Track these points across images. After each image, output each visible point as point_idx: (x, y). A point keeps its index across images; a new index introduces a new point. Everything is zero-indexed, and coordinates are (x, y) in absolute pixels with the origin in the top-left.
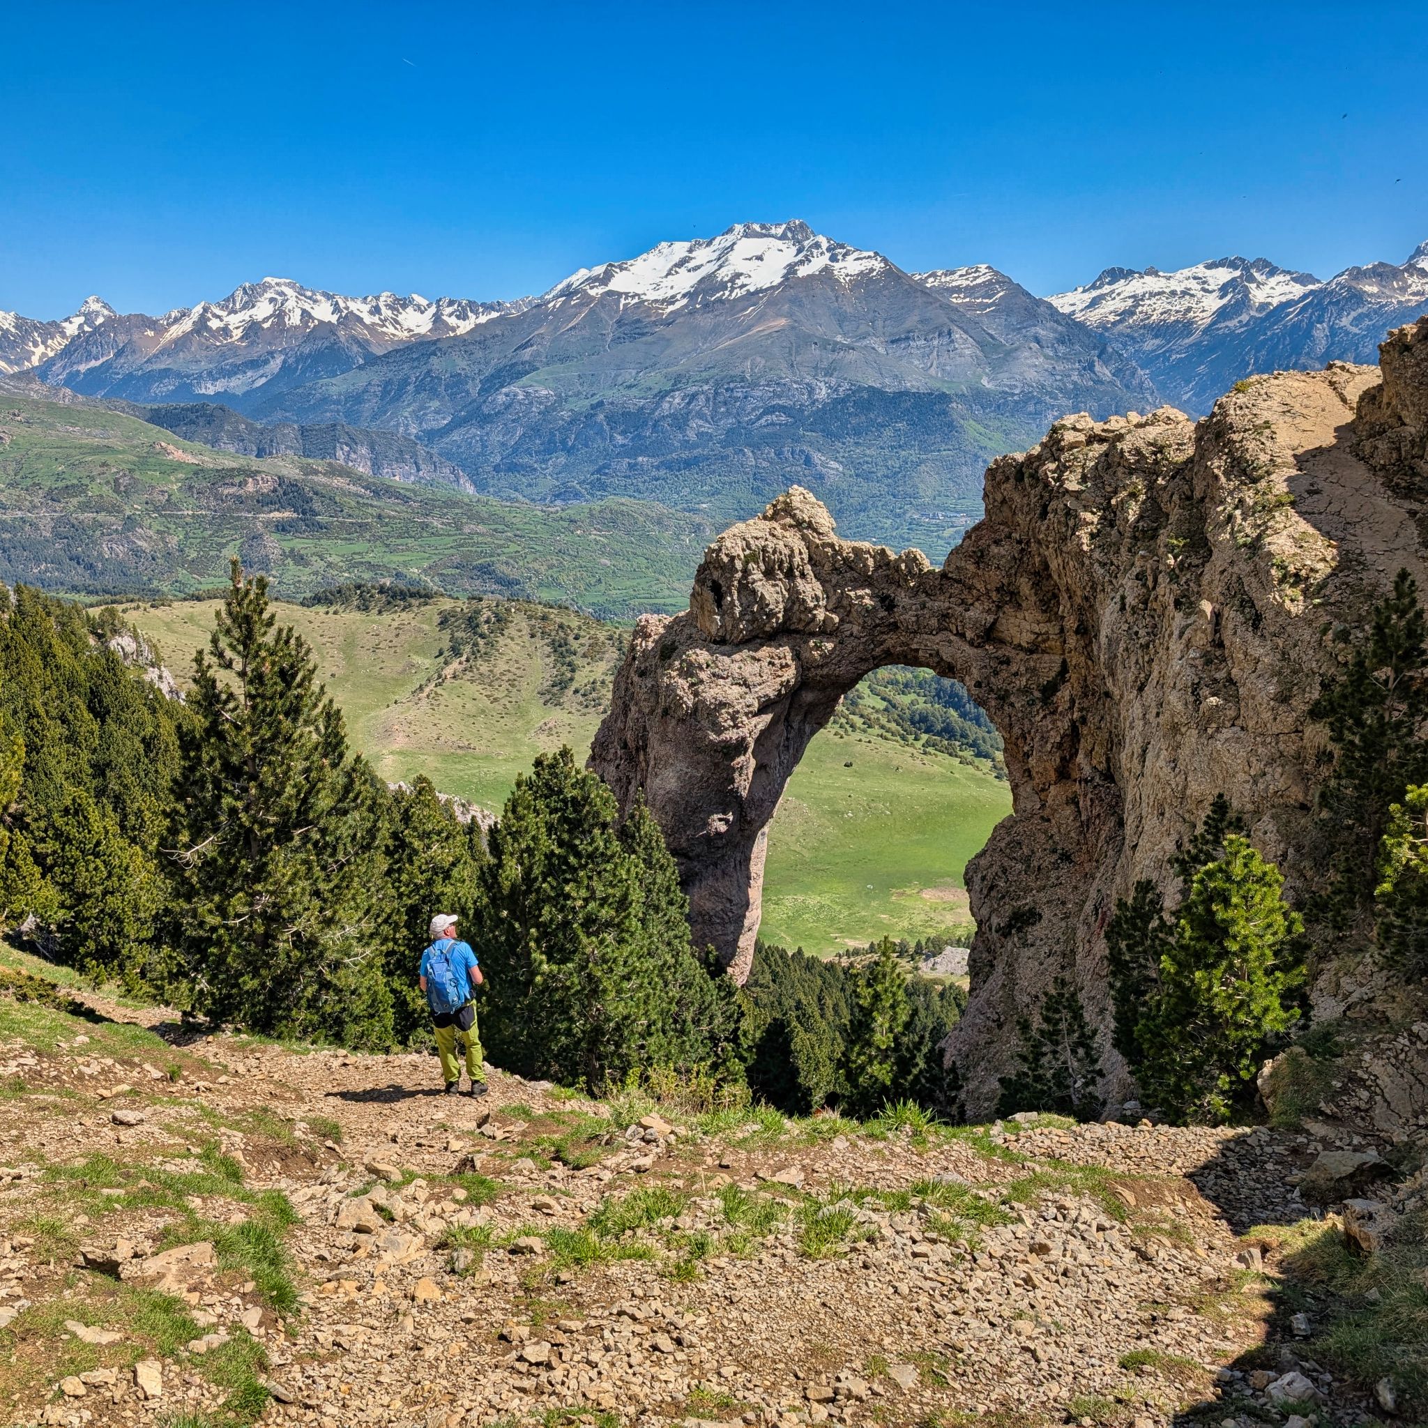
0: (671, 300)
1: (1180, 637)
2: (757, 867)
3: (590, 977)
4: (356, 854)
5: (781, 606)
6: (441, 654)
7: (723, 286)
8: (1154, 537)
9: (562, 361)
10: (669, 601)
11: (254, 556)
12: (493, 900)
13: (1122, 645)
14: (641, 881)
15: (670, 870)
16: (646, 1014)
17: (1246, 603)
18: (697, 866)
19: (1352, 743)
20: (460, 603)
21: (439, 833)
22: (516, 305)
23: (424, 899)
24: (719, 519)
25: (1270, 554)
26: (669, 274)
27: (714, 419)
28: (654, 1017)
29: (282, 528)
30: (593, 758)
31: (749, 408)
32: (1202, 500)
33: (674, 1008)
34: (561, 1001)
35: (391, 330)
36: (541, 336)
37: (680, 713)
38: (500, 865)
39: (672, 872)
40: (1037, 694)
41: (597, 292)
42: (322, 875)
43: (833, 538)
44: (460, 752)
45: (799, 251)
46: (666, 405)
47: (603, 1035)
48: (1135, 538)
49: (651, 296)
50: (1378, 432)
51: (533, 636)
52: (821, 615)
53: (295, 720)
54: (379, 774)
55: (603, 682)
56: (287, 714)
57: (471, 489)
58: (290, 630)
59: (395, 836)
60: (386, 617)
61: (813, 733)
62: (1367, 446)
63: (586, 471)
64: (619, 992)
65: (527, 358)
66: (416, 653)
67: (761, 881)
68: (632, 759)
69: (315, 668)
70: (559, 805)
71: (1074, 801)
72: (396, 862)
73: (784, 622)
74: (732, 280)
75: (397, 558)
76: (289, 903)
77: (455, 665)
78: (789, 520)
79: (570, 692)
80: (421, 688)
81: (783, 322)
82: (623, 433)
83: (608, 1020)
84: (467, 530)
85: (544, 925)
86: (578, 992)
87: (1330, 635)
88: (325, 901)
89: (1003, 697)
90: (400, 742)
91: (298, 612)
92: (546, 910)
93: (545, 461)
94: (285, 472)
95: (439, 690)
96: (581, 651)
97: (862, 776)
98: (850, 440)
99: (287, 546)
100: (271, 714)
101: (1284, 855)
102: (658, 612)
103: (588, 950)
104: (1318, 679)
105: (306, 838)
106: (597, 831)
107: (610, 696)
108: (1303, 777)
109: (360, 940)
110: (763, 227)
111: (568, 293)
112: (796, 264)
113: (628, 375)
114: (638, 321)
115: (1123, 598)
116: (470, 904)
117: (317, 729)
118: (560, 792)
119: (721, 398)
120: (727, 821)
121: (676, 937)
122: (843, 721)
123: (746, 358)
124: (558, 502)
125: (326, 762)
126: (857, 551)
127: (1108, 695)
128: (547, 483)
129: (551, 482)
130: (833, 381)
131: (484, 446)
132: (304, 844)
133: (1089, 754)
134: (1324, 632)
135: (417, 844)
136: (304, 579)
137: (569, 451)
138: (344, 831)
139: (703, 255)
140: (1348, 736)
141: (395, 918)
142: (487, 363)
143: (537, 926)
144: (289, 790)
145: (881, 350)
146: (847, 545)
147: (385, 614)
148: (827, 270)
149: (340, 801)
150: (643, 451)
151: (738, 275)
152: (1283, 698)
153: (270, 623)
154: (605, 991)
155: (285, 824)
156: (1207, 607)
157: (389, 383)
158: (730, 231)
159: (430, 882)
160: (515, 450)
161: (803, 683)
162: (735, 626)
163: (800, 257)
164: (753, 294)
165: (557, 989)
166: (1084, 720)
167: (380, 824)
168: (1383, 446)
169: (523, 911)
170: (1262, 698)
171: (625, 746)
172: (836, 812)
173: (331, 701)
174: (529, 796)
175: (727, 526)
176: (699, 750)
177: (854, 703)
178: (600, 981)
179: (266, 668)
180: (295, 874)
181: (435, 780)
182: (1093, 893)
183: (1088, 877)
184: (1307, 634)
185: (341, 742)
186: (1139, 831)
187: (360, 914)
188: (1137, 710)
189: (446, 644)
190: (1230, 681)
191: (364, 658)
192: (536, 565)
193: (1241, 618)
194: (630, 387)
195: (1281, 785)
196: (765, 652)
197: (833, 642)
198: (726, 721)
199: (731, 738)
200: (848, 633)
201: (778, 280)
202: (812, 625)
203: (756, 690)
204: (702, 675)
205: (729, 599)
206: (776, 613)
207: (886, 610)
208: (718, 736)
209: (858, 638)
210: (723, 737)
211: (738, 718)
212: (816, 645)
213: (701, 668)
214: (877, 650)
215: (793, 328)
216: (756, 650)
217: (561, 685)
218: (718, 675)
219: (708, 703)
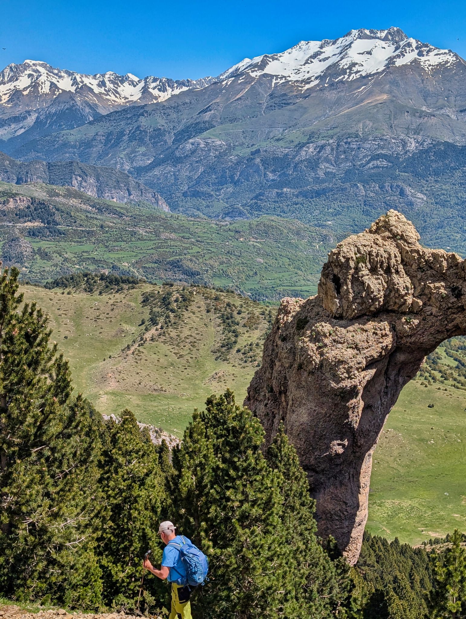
0: (308, 81)
2: (365, 479)
3: (244, 558)
4: (76, 466)
5: (382, 293)
6: (143, 323)
7: (344, 72)
9: (231, 121)
10: (304, 288)
11: (13, 253)
12: (175, 501)
14: (281, 488)
15: (303, 480)
16: (284, 585)
18: (323, 478)
20: (157, 288)
21: (137, 452)
22: (200, 82)
23: (125, 500)
24: (340, 232)
26: (306, 63)
27: (337, 162)
28: (289, 588)
29: (33, 233)
30: (248, 399)
31: (361, 156)
33: (304, 581)
34: (223, 575)
35: (113, 97)
36: (217, 104)
37: (310, 367)
38: (180, 476)
39: (304, 482)
41: (255, 74)
42: (51, 481)
43: (418, 246)
44: (155, 393)
45: (397, 49)
46: (303, 153)
47: (253, 601)
49: (294, 78)
51: (208, 311)
52: (410, 300)
53: (35, 370)
54: (97, 409)
55: (257, 345)
56: (29, 365)
57: (166, 209)
58: (34, 305)
59: (105, 453)
60: (105, 297)
61: (405, 383)
63: (247, 198)
64: (264, 569)
65: (207, 118)
66: (126, 322)
67: (367, 489)
68: (276, 400)
69: (51, 332)
70: (224, 432)
72: (106, 473)
73: (384, 304)
74: (350, 68)
75: (112, 256)
76: (27, 501)
77: (153, 331)
78: (387, 234)
79: (234, 351)
80: (128, 347)
81: (385, 97)
82: (274, 171)
83: (257, 589)
84: (163, 237)
85: (212, 520)
86: (235, 569)
88: (53, 500)
90: (112, 386)
91: (42, 292)
92: (213, 509)
93: (219, 190)
94: (36, 195)
95: (141, 348)
96: (242, 322)
97: (440, 414)
98: (431, 179)
99: (36, 246)
100: (18, 365)
102: (296, 296)
103: (243, 539)
105: (40, 454)
106: (250, 452)
107: (261, 354)
109: (78, 529)
110: (371, 32)
111: (236, 75)
112: (395, 57)
113: (277, 132)
114: (285, 95)
116: (159, 504)
117: (51, 376)
118: (225, 423)
119: (341, 149)
120: (343, 446)
121: (306, 529)
122: (427, 374)
123: (359, 121)
124: (227, 219)
125: (56, 400)
126: (434, 255)
128: (220, 205)
129: (222, 204)
130: (420, 138)
131: (176, 179)
132: (39, 459)
135: (121, 459)
136: (47, 269)
137: (236, 183)
138: (68, 450)
139: (330, 50)
141: (103, 513)
142: (179, 122)
143: (207, 520)
144: (29, 420)
145: (453, 117)
146: (428, 252)
147: (104, 295)
148: (415, 62)
149: (65, 428)
150: (287, 184)
151: (354, 64)
153: (19, 300)
154: (254, 568)
155: (26, 443)
157: (110, 134)
158: (349, 34)
159: (130, 487)
160: (198, 182)
161: (397, 348)
162: (349, 307)
163: (397, 52)
164: (364, 77)
165: (220, 567)
167: (93, 445)
169: (196, 510)
171: (271, 390)
172: (422, 440)
173: (61, 356)
174: (202, 425)
175: (345, 237)
176: (324, 394)
177: (434, 362)
178: (251, 561)
179: (16, 333)
180: (32, 481)
181: (137, 413)
185: (67, 385)
187: (79, 510)
189: (147, 316)
191: (88, 325)
192: (211, 262)
194: (278, 140)
196: (370, 325)
197: (418, 319)
198: (343, 374)
199: (346, 386)
200: (429, 313)
201: (382, 68)
202: (403, 306)
203: (365, 352)
204: (326, 341)
205: (345, 287)
206: (378, 298)
207: (455, 297)
208: (338, 384)
209: (437, 317)
210: (341, 385)
211: (351, 372)
212: (406, 321)
213: (325, 336)
214: (450, 325)
215: (392, 101)
216: (364, 324)
217: (228, 346)
218: (337, 341)
219: (330, 361)
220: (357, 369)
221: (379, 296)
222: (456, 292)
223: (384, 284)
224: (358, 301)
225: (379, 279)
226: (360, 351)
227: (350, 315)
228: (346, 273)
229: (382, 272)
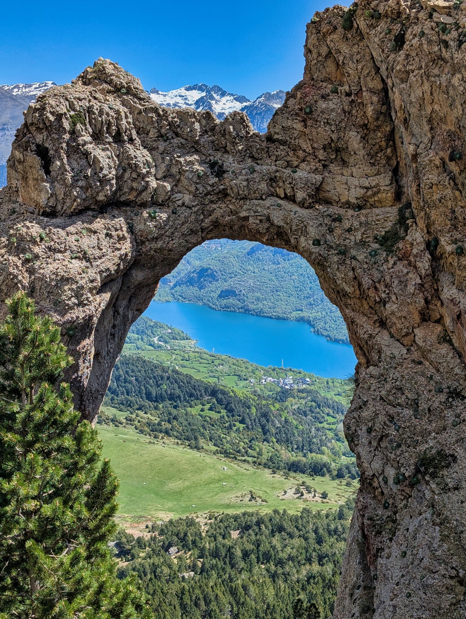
78: (106, 86)
161: (136, 260)
196: (99, 224)
197: (166, 212)
198: (69, 299)
199: (78, 317)
200: (180, 203)
202: (144, 194)
203: (98, 263)
204: (37, 250)
205: (58, 163)
206: (110, 180)
207: (216, 176)
208: (63, 316)
209: (190, 208)
210: (68, 317)
211: (82, 295)
212: (150, 216)
213: (35, 243)
214: (206, 220)
216: (91, 223)
218: (55, 250)
219: (48, 280)
220: (91, 290)
221: (111, 175)
222: (216, 168)
223: (115, 159)
224: (80, 183)
225: (108, 149)
226: (91, 263)
227: (69, 208)
228: (58, 139)
229: (111, 140)
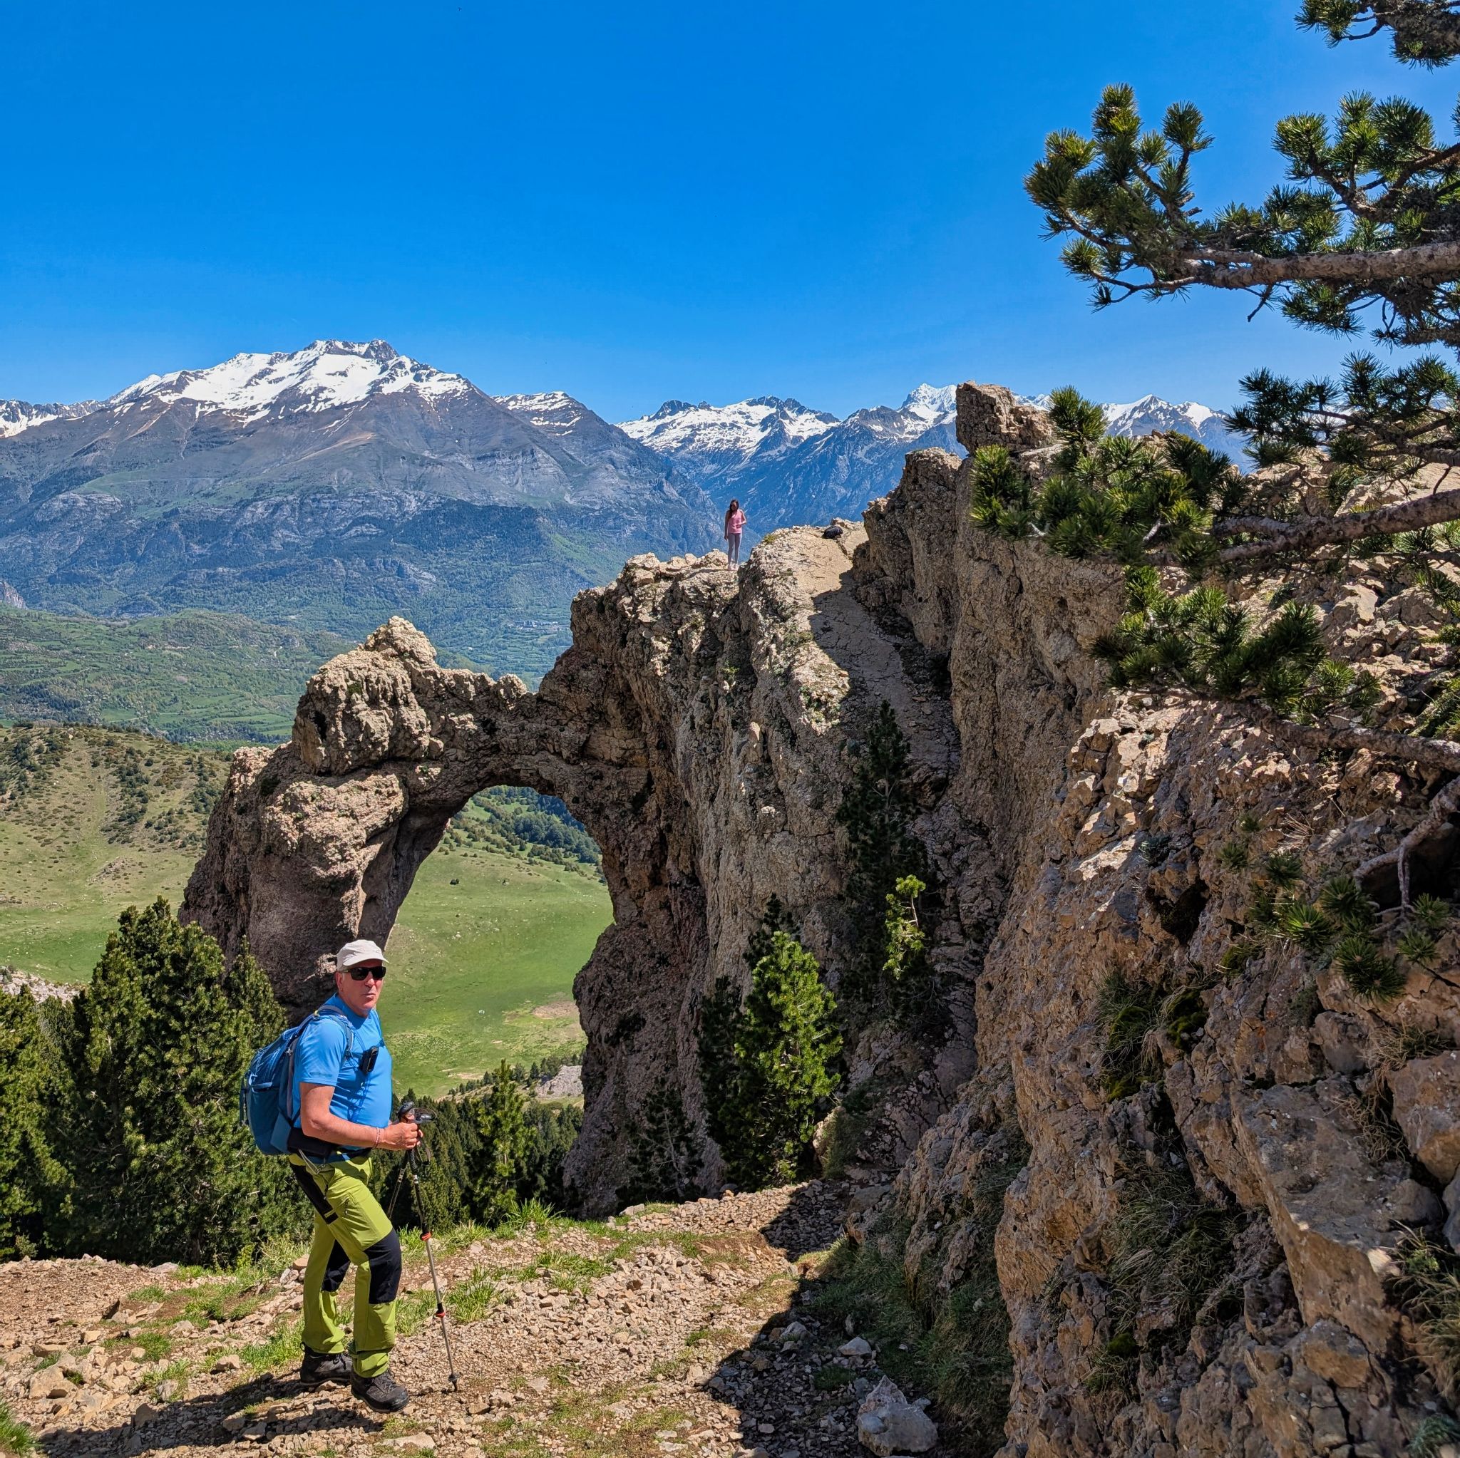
0: (252, 410)
1: (738, 753)
7: (306, 399)
8: (714, 664)
9: (130, 467)
10: (255, 718)
13: (694, 760)
16: (258, 1183)
17: (785, 725)
19: (864, 842)
20: (4, 732)
22: (77, 408)
24: (309, 630)
25: (798, 683)
26: (249, 384)
28: (267, 1184)
30: (186, 906)
31: (337, 519)
32: (747, 633)
36: (107, 442)
37: (284, 850)
38: (87, 1040)
40: (628, 806)
41: (167, 399)
43: (435, 667)
45: (383, 370)
46: (247, 515)
47: (210, 1215)
48: (698, 664)
49: (229, 405)
50: (868, 581)
51: (95, 765)
52: (426, 741)
55: (180, 812)
57: (19, 603)
61: (422, 857)
62: (862, 589)
63: (159, 582)
64: (228, 1163)
65: (89, 463)
68: (230, 903)
71: (666, 906)
74: (316, 393)
78: (390, 650)
79: (141, 826)
81: (369, 436)
82: (201, 542)
83: (217, 1197)
84: (13, 648)
87: (846, 751)
89: (599, 811)
93: (110, 572)
96: (154, 778)
97: (469, 893)
98: (442, 551)
101: (829, 942)
104: (840, 787)
106: (201, 988)
108: (837, 872)
110: (346, 344)
111: (137, 398)
112: (381, 381)
113: (205, 484)
114: (216, 429)
115: (692, 718)
118: (155, 948)
119: (307, 509)
123: (332, 470)
124: (126, 616)
126: (457, 678)
127: (687, 804)
128: (113, 595)
129: (117, 594)
130: (423, 495)
131: (36, 556)
133: (676, 860)
134: (842, 748)
137: (140, 561)
139: (284, 368)
140: (862, 837)
142: (41, 468)
145: (468, 466)
146: (448, 673)
148: (411, 389)
150: (223, 561)
151: (322, 389)
152: (817, 805)
156: (756, 728)
158: (313, 346)
160: (75, 559)
161: (411, 811)
162: (340, 757)
163: (385, 375)
164: (337, 408)
166: (669, 828)
168: (873, 592)
169: (115, 1089)
170: (802, 805)
171: (223, 890)
172: (443, 935)
176: (306, 888)
182: (688, 993)
183: (684, 977)
184: (829, 750)
186: (719, 932)
188: (710, 820)
190: (778, 791)
193: (781, 737)
194: (207, 495)
195: (822, 879)
197: (439, 767)
198: (333, 855)
199: (339, 873)
200: (453, 757)
201: (363, 396)
202: (417, 751)
203: (364, 820)
204: (308, 809)
205: (334, 729)
206: (382, 742)
207: (488, 734)
208: (326, 871)
210: (331, 872)
211: (346, 851)
212: (422, 771)
213: (306, 802)
215: (380, 442)
216: (363, 780)
217: (131, 818)
218: (324, 808)
219: (315, 838)
220: (355, 846)
221: (382, 738)
222: (489, 726)
223: (389, 721)
225: (382, 714)
226: (357, 820)
227: (343, 768)
228: (334, 708)
229: (386, 705)
